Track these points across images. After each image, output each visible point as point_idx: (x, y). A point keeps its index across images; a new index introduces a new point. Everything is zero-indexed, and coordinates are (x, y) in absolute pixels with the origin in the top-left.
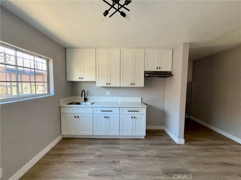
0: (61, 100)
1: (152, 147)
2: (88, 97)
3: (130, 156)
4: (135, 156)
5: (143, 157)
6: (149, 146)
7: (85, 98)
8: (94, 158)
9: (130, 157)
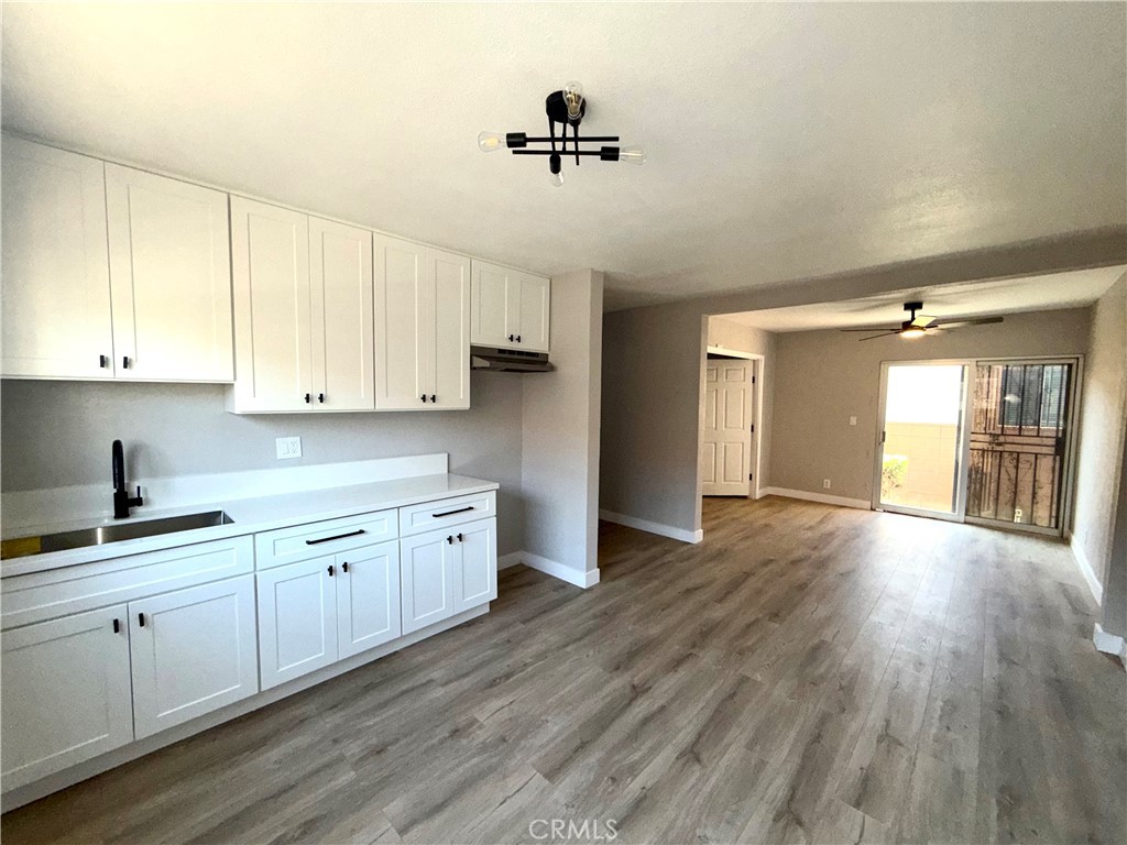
1: (531, 625)
2: (149, 487)
3: (493, 684)
4: (508, 676)
5: (532, 664)
6: (522, 626)
7: (121, 494)
8: (353, 773)
9: (495, 686)
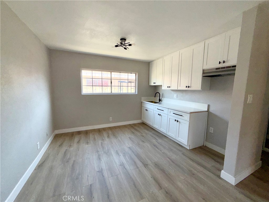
0: (143, 98)
2: (163, 99)
7: (159, 99)
